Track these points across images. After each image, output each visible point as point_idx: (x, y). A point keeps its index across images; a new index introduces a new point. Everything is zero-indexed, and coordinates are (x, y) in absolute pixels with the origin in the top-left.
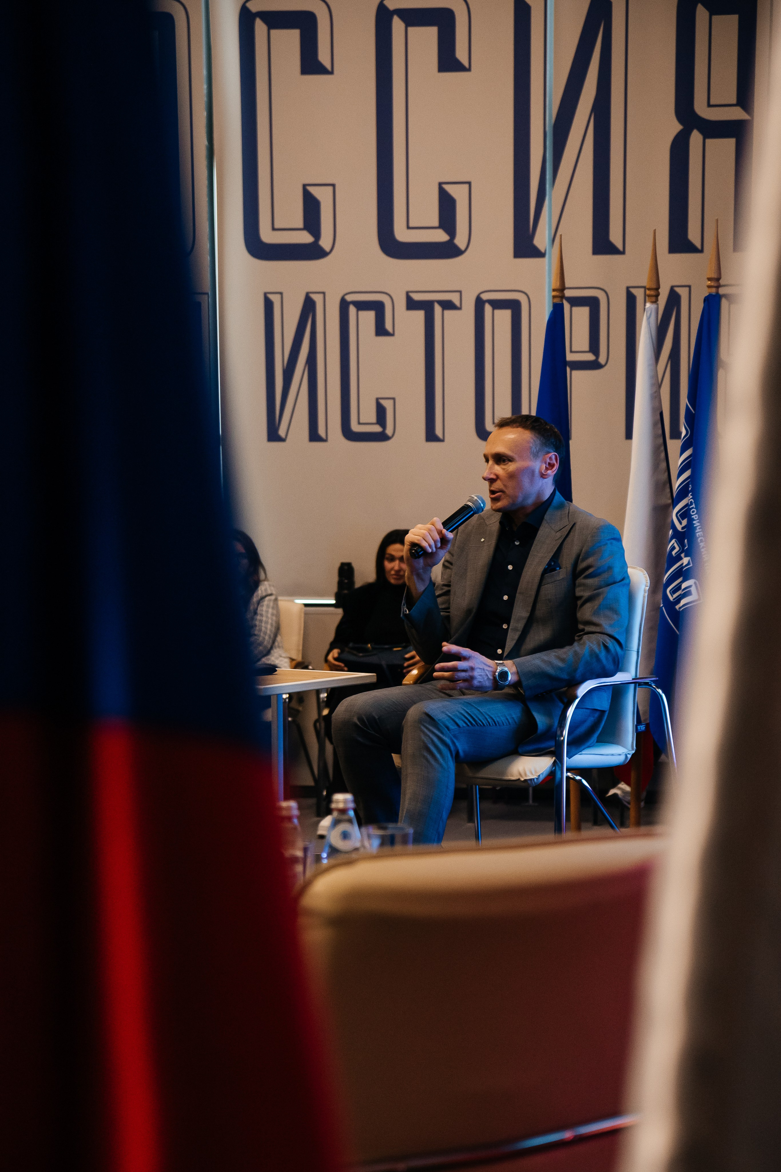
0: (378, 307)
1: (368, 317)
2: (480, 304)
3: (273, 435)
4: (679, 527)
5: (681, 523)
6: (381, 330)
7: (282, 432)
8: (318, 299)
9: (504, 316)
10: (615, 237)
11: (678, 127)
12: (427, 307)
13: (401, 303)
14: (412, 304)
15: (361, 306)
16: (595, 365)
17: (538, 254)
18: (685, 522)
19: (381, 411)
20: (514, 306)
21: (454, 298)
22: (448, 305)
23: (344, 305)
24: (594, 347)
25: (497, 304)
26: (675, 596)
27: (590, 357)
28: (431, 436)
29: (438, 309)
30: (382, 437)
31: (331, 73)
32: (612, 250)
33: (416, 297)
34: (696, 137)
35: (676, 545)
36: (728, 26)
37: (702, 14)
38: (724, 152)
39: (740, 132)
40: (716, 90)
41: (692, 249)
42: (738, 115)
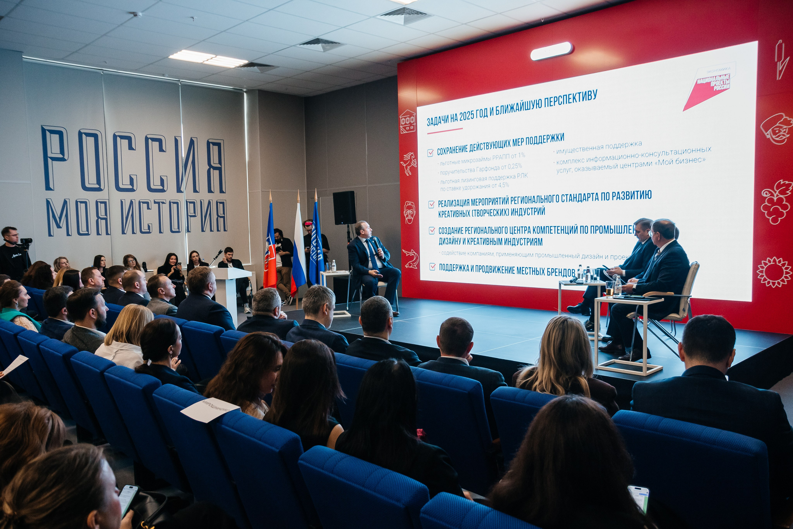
0: (148, 203)
1: (145, 205)
2: (170, 203)
3: (123, 233)
6: (148, 208)
7: (125, 232)
8: (133, 201)
9: (175, 205)
10: (197, 189)
11: (209, 167)
12: (159, 203)
13: (153, 202)
14: (155, 202)
15: (143, 203)
16: (195, 216)
17: (182, 192)
19: (149, 227)
20: (177, 203)
21: (165, 201)
22: (163, 203)
23: (140, 202)
24: (195, 212)
25: (174, 203)
26: (315, 258)
27: (194, 214)
28: (160, 232)
29: (161, 203)
30: (149, 233)
31: (135, 150)
32: (197, 192)
33: (156, 201)
34: (212, 169)
36: (216, 148)
37: (211, 145)
38: (217, 172)
39: (220, 169)
40: (215, 161)
41: (212, 192)
42: (219, 166)
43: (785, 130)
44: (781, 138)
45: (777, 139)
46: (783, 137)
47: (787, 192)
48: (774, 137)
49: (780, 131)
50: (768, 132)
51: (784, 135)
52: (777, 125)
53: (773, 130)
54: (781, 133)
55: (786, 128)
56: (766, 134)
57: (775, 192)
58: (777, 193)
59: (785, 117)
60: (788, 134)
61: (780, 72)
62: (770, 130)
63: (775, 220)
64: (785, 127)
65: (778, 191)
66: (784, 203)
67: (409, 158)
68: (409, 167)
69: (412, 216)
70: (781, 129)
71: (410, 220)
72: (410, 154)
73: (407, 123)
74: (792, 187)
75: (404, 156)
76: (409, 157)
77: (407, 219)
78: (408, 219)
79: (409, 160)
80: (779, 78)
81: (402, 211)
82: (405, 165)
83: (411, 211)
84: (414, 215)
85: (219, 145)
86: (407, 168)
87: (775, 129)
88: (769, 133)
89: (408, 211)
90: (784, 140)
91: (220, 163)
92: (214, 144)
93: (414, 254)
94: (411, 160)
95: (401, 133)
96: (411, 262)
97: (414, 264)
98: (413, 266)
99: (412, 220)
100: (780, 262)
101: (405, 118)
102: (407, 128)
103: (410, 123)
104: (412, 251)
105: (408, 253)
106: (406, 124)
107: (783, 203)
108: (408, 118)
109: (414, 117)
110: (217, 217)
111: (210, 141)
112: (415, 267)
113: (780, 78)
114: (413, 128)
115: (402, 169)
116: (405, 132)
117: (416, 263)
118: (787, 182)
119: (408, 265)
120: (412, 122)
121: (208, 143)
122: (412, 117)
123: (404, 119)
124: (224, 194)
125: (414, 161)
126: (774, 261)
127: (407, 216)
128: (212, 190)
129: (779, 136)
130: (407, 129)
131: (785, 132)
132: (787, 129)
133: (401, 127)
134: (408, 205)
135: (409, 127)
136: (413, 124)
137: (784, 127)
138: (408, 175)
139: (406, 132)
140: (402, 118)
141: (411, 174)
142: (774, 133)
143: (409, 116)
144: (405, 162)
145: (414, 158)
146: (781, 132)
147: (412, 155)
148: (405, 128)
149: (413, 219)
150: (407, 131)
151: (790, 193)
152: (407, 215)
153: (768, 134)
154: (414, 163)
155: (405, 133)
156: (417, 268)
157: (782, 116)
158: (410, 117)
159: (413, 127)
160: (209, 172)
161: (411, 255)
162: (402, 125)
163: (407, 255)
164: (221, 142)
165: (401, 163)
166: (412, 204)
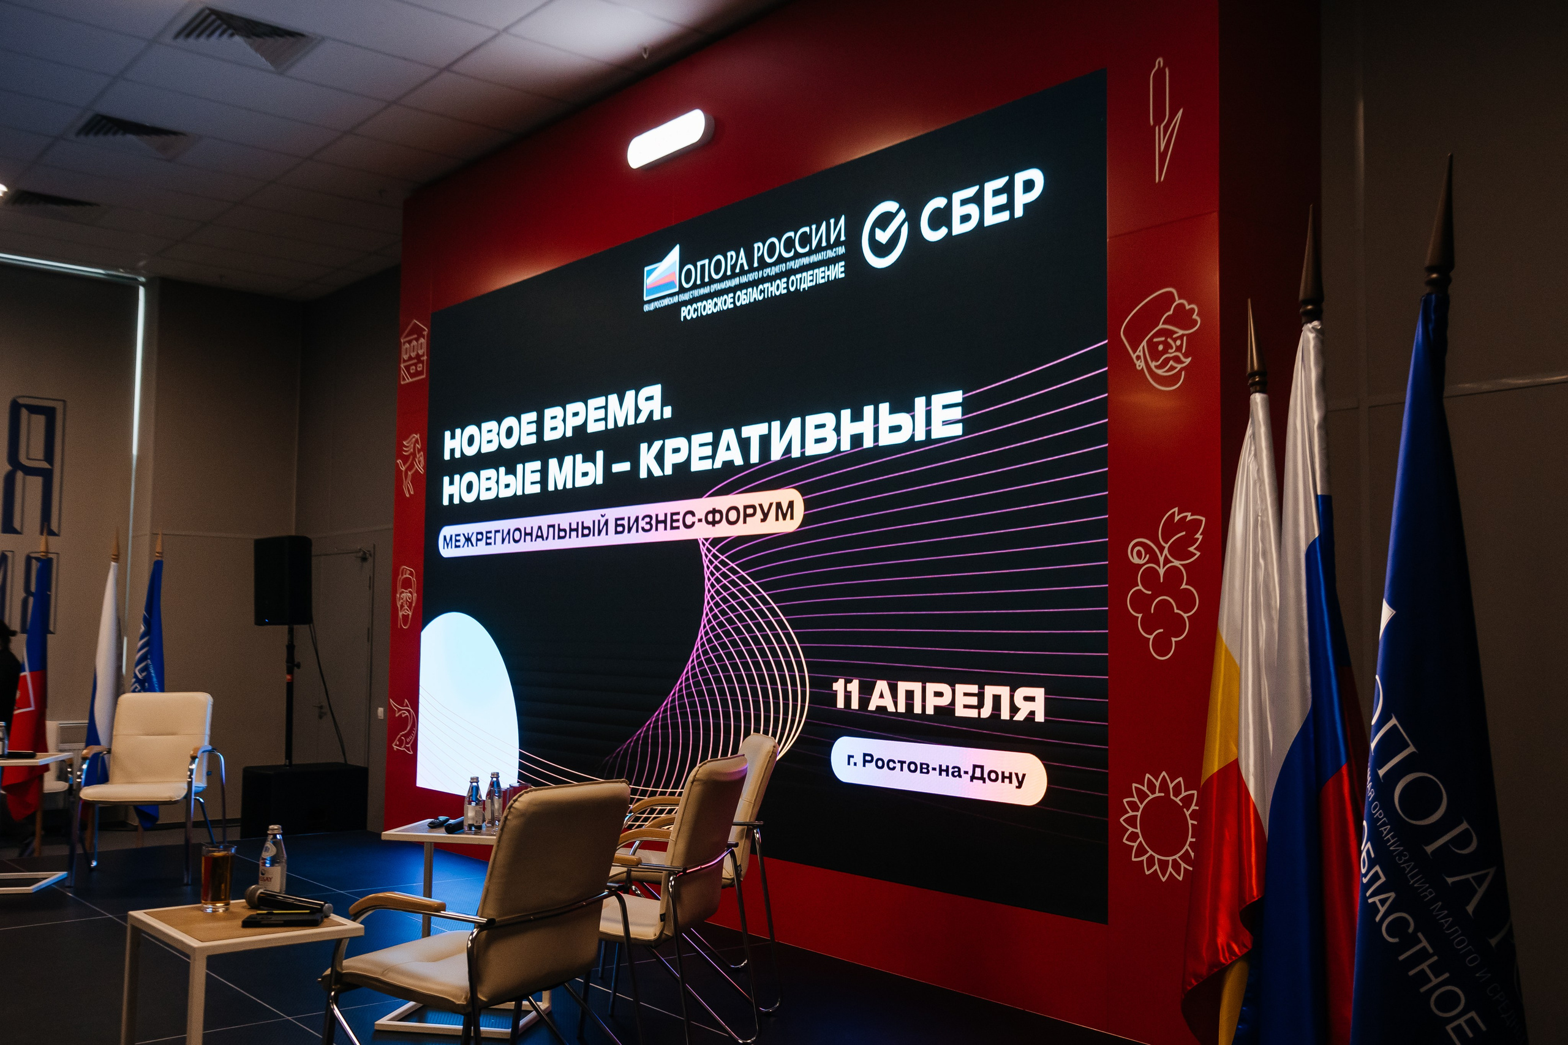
4: (140, 676)
5: (141, 675)
11: (8, 468)
18: (144, 674)
34: (20, 475)
35: (138, 686)
36: (39, 421)
37: (24, 413)
38: (35, 484)
39: (47, 476)
40: (33, 451)
41: (15, 532)
42: (46, 465)
43: (1178, 343)
44: (1172, 368)
45: (1160, 372)
46: (1175, 365)
47: (1192, 549)
48: (1153, 365)
49: (1167, 346)
50: (1139, 352)
51: (1177, 360)
52: (1161, 326)
53: (1150, 342)
54: (1172, 353)
55: (1181, 337)
56: (1134, 357)
57: (1161, 549)
58: (1166, 551)
59: (1178, 301)
60: (1186, 356)
61: (1163, 156)
62: (1144, 343)
63: (1162, 645)
64: (1181, 332)
65: (1167, 546)
66: (1184, 586)
67: (412, 450)
68: (409, 473)
69: (410, 607)
70: (1169, 340)
71: (405, 617)
72: (414, 439)
73: (413, 355)
74: (1201, 534)
75: (404, 443)
76: (412, 446)
77: (400, 614)
78: (403, 615)
79: (411, 454)
80: (1160, 177)
81: (394, 591)
82: (403, 469)
83: (410, 592)
84: (413, 605)
85: (49, 414)
86: (406, 478)
87: (1155, 340)
88: (1141, 354)
89: (403, 592)
90: (1177, 377)
91: (49, 456)
92: (33, 410)
93: (408, 711)
94: (414, 454)
95: (402, 383)
96: (403, 735)
97: (408, 740)
98: (405, 747)
99: (410, 616)
100: (1177, 790)
101: (410, 342)
102: (411, 368)
103: (418, 357)
104: (407, 706)
105: (400, 710)
106: (410, 358)
107: (1181, 588)
108: (414, 343)
109: (424, 338)
110: (23, 595)
111: (21, 401)
112: (408, 749)
113: (1162, 179)
114: (421, 369)
115: (399, 476)
116: (408, 379)
117: (411, 738)
118: (1190, 517)
119: (398, 743)
120: (421, 352)
121: (15, 408)
122: (422, 340)
123: (407, 345)
124: (55, 537)
125: (419, 458)
126: (1164, 787)
127: (402, 606)
128: (17, 525)
129: (1167, 361)
130: (412, 371)
131: (1179, 349)
132: (1185, 338)
133: (402, 366)
134: (405, 576)
135: (415, 365)
136: (422, 359)
137: (1176, 333)
138: (408, 495)
139: (411, 380)
140: (404, 343)
141: (412, 493)
142: (1155, 354)
143: (415, 336)
144: (405, 459)
145: (419, 447)
146: (1170, 351)
147: (417, 441)
148: (408, 368)
149: (410, 614)
150: (412, 376)
151: (1198, 554)
152: (402, 603)
153: (1138, 358)
154: (419, 462)
155: (407, 381)
156: (412, 753)
157: (1169, 298)
158: (417, 340)
159: (421, 365)
160: (10, 480)
161: (403, 716)
162: (405, 361)
163: (397, 715)
164: (59, 406)
165: (398, 462)
166: (411, 574)
